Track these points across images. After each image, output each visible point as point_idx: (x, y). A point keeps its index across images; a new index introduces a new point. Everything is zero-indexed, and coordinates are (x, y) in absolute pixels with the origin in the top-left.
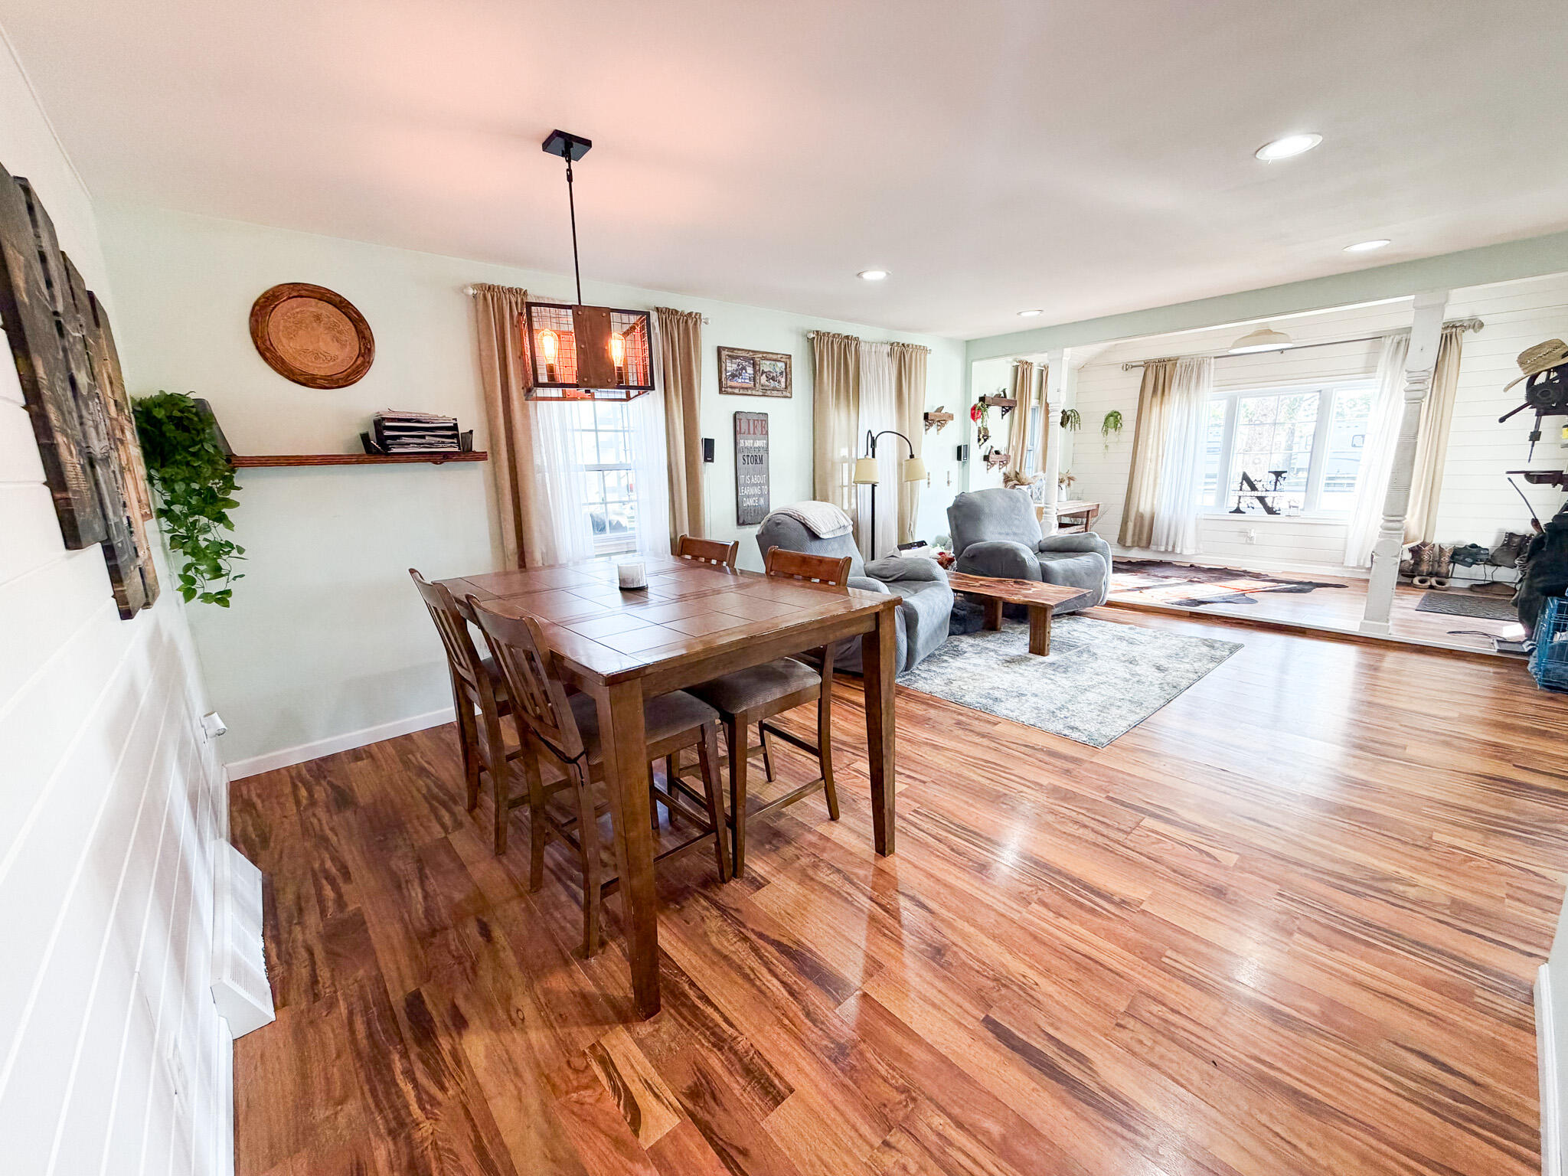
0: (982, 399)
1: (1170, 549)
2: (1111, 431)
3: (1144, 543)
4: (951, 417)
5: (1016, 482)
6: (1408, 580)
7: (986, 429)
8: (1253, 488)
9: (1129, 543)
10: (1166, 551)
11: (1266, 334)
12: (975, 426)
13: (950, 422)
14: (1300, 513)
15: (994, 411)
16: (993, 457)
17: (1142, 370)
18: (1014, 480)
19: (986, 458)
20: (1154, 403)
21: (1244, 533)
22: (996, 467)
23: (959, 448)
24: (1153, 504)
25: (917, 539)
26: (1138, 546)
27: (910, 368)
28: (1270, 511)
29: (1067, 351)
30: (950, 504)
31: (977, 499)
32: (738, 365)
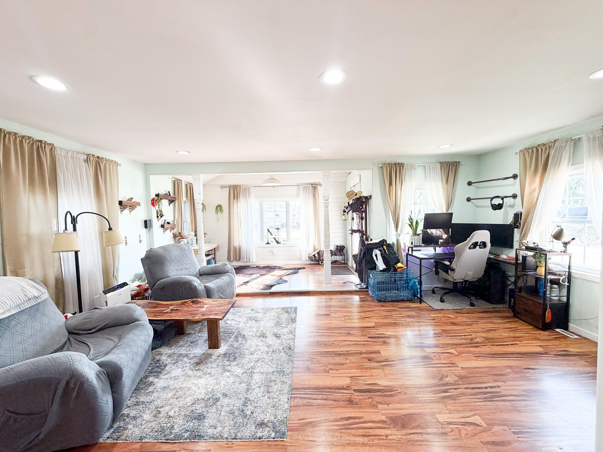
0: (157, 195)
1: (248, 260)
2: (219, 213)
3: (238, 259)
4: (139, 204)
5: (180, 237)
6: (317, 263)
7: (161, 211)
8: (272, 235)
9: (232, 260)
10: (247, 261)
11: (272, 179)
12: (154, 210)
13: (138, 207)
14: (287, 243)
15: (165, 202)
16: (166, 226)
17: (228, 189)
18: (178, 237)
19: (162, 226)
20: (234, 202)
21: (271, 251)
22: (169, 231)
23: (146, 222)
24: (239, 243)
25: (120, 282)
26: (236, 260)
27: (105, 172)
28: (278, 242)
29: (202, 175)
30: (143, 256)
31: (161, 252)
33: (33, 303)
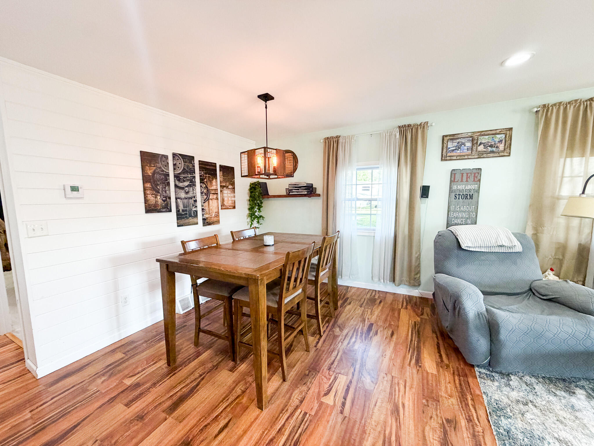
32: (458, 143)
33: (504, 251)
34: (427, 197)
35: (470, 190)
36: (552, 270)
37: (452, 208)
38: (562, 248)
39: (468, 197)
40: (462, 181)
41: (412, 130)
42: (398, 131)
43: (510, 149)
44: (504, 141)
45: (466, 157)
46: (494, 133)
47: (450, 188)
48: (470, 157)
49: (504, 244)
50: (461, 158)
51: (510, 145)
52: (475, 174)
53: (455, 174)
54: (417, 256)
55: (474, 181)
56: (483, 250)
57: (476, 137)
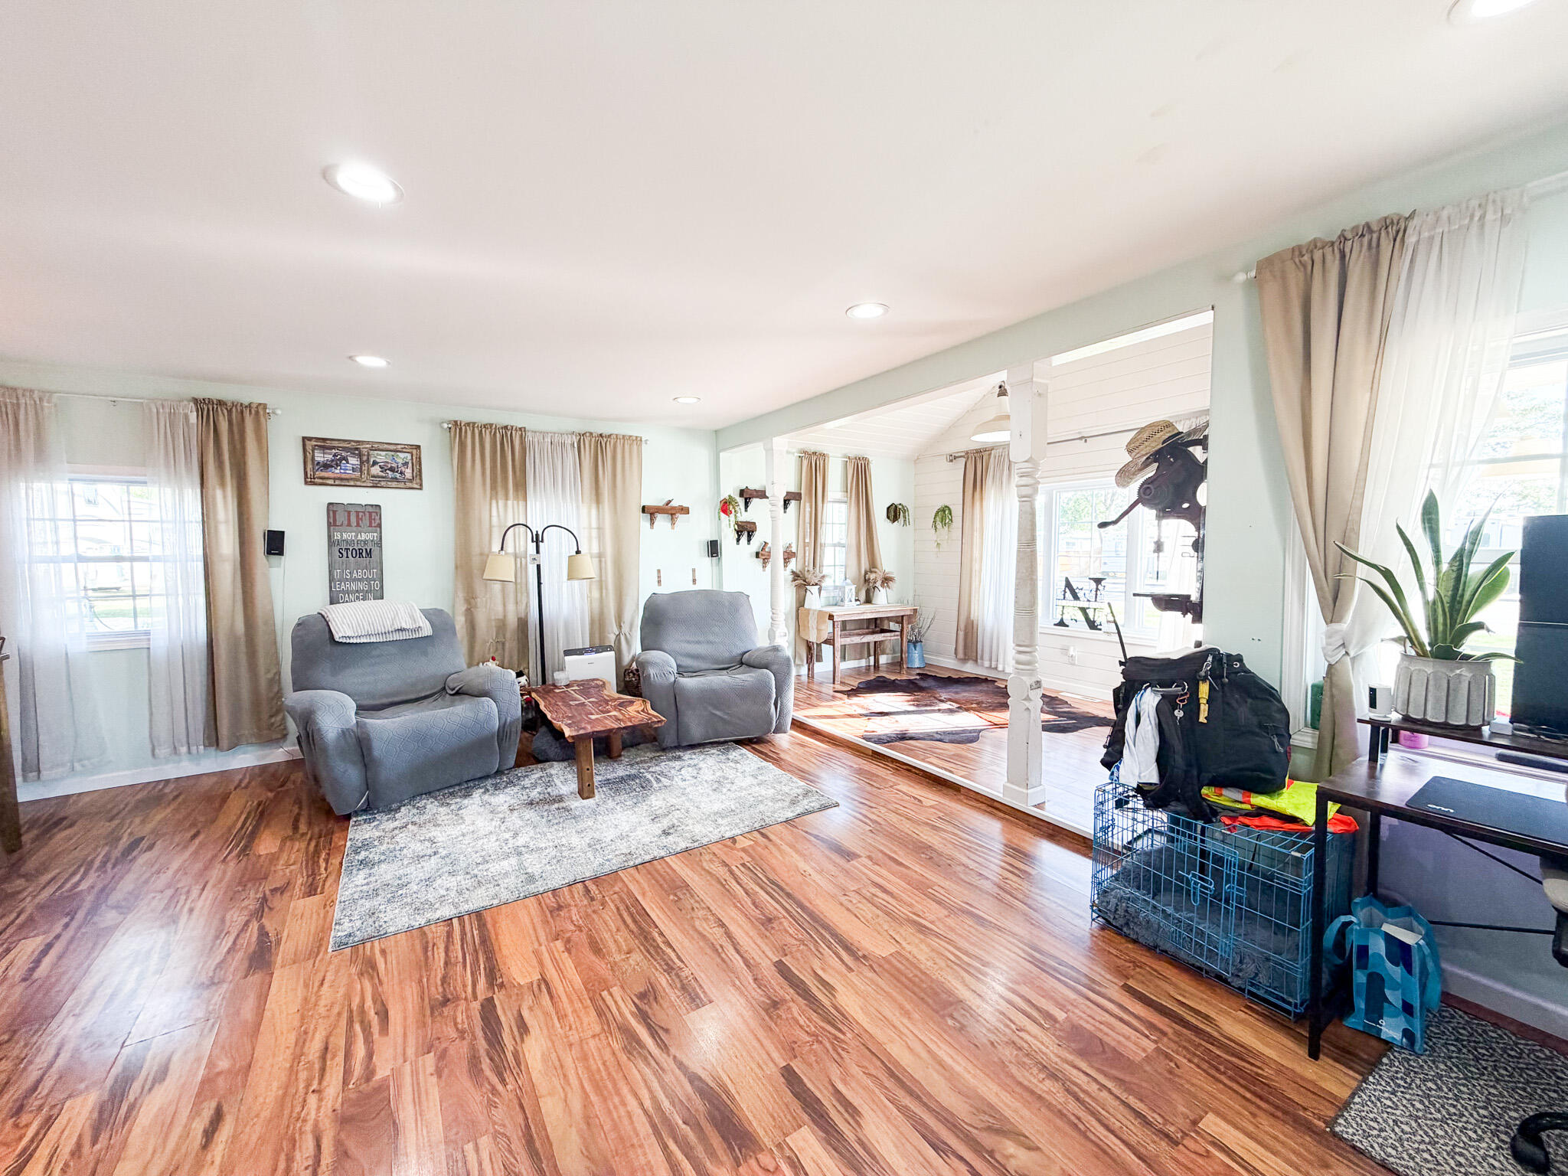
32: (335, 455)
33: (406, 636)
34: (281, 553)
35: (365, 542)
36: (494, 659)
37: (337, 573)
38: (502, 626)
39: (364, 554)
40: (349, 525)
41: (230, 412)
42: (194, 409)
43: (421, 479)
44: (410, 465)
45: (352, 483)
46: (395, 449)
47: (329, 537)
48: (358, 483)
49: (404, 626)
50: (342, 482)
51: (420, 471)
52: (370, 513)
53: (334, 512)
54: (270, 676)
55: (370, 526)
56: (373, 640)
57: (365, 451)
